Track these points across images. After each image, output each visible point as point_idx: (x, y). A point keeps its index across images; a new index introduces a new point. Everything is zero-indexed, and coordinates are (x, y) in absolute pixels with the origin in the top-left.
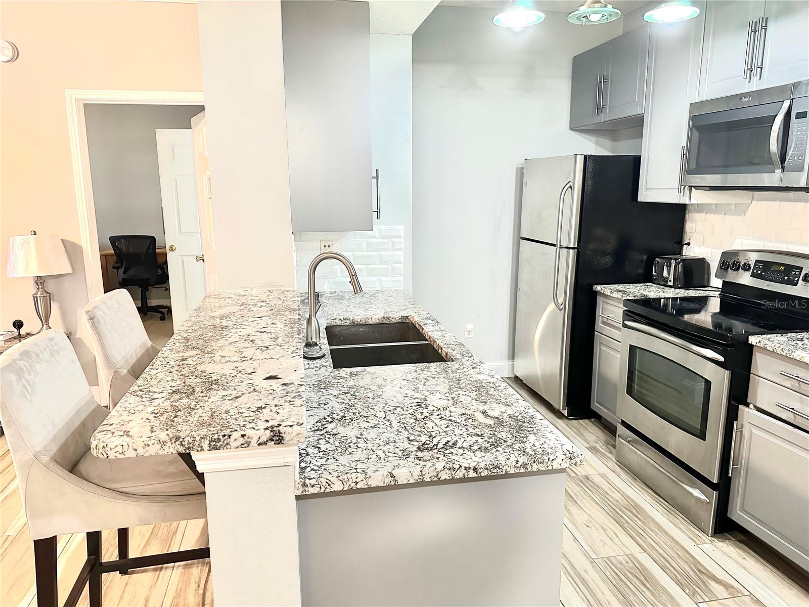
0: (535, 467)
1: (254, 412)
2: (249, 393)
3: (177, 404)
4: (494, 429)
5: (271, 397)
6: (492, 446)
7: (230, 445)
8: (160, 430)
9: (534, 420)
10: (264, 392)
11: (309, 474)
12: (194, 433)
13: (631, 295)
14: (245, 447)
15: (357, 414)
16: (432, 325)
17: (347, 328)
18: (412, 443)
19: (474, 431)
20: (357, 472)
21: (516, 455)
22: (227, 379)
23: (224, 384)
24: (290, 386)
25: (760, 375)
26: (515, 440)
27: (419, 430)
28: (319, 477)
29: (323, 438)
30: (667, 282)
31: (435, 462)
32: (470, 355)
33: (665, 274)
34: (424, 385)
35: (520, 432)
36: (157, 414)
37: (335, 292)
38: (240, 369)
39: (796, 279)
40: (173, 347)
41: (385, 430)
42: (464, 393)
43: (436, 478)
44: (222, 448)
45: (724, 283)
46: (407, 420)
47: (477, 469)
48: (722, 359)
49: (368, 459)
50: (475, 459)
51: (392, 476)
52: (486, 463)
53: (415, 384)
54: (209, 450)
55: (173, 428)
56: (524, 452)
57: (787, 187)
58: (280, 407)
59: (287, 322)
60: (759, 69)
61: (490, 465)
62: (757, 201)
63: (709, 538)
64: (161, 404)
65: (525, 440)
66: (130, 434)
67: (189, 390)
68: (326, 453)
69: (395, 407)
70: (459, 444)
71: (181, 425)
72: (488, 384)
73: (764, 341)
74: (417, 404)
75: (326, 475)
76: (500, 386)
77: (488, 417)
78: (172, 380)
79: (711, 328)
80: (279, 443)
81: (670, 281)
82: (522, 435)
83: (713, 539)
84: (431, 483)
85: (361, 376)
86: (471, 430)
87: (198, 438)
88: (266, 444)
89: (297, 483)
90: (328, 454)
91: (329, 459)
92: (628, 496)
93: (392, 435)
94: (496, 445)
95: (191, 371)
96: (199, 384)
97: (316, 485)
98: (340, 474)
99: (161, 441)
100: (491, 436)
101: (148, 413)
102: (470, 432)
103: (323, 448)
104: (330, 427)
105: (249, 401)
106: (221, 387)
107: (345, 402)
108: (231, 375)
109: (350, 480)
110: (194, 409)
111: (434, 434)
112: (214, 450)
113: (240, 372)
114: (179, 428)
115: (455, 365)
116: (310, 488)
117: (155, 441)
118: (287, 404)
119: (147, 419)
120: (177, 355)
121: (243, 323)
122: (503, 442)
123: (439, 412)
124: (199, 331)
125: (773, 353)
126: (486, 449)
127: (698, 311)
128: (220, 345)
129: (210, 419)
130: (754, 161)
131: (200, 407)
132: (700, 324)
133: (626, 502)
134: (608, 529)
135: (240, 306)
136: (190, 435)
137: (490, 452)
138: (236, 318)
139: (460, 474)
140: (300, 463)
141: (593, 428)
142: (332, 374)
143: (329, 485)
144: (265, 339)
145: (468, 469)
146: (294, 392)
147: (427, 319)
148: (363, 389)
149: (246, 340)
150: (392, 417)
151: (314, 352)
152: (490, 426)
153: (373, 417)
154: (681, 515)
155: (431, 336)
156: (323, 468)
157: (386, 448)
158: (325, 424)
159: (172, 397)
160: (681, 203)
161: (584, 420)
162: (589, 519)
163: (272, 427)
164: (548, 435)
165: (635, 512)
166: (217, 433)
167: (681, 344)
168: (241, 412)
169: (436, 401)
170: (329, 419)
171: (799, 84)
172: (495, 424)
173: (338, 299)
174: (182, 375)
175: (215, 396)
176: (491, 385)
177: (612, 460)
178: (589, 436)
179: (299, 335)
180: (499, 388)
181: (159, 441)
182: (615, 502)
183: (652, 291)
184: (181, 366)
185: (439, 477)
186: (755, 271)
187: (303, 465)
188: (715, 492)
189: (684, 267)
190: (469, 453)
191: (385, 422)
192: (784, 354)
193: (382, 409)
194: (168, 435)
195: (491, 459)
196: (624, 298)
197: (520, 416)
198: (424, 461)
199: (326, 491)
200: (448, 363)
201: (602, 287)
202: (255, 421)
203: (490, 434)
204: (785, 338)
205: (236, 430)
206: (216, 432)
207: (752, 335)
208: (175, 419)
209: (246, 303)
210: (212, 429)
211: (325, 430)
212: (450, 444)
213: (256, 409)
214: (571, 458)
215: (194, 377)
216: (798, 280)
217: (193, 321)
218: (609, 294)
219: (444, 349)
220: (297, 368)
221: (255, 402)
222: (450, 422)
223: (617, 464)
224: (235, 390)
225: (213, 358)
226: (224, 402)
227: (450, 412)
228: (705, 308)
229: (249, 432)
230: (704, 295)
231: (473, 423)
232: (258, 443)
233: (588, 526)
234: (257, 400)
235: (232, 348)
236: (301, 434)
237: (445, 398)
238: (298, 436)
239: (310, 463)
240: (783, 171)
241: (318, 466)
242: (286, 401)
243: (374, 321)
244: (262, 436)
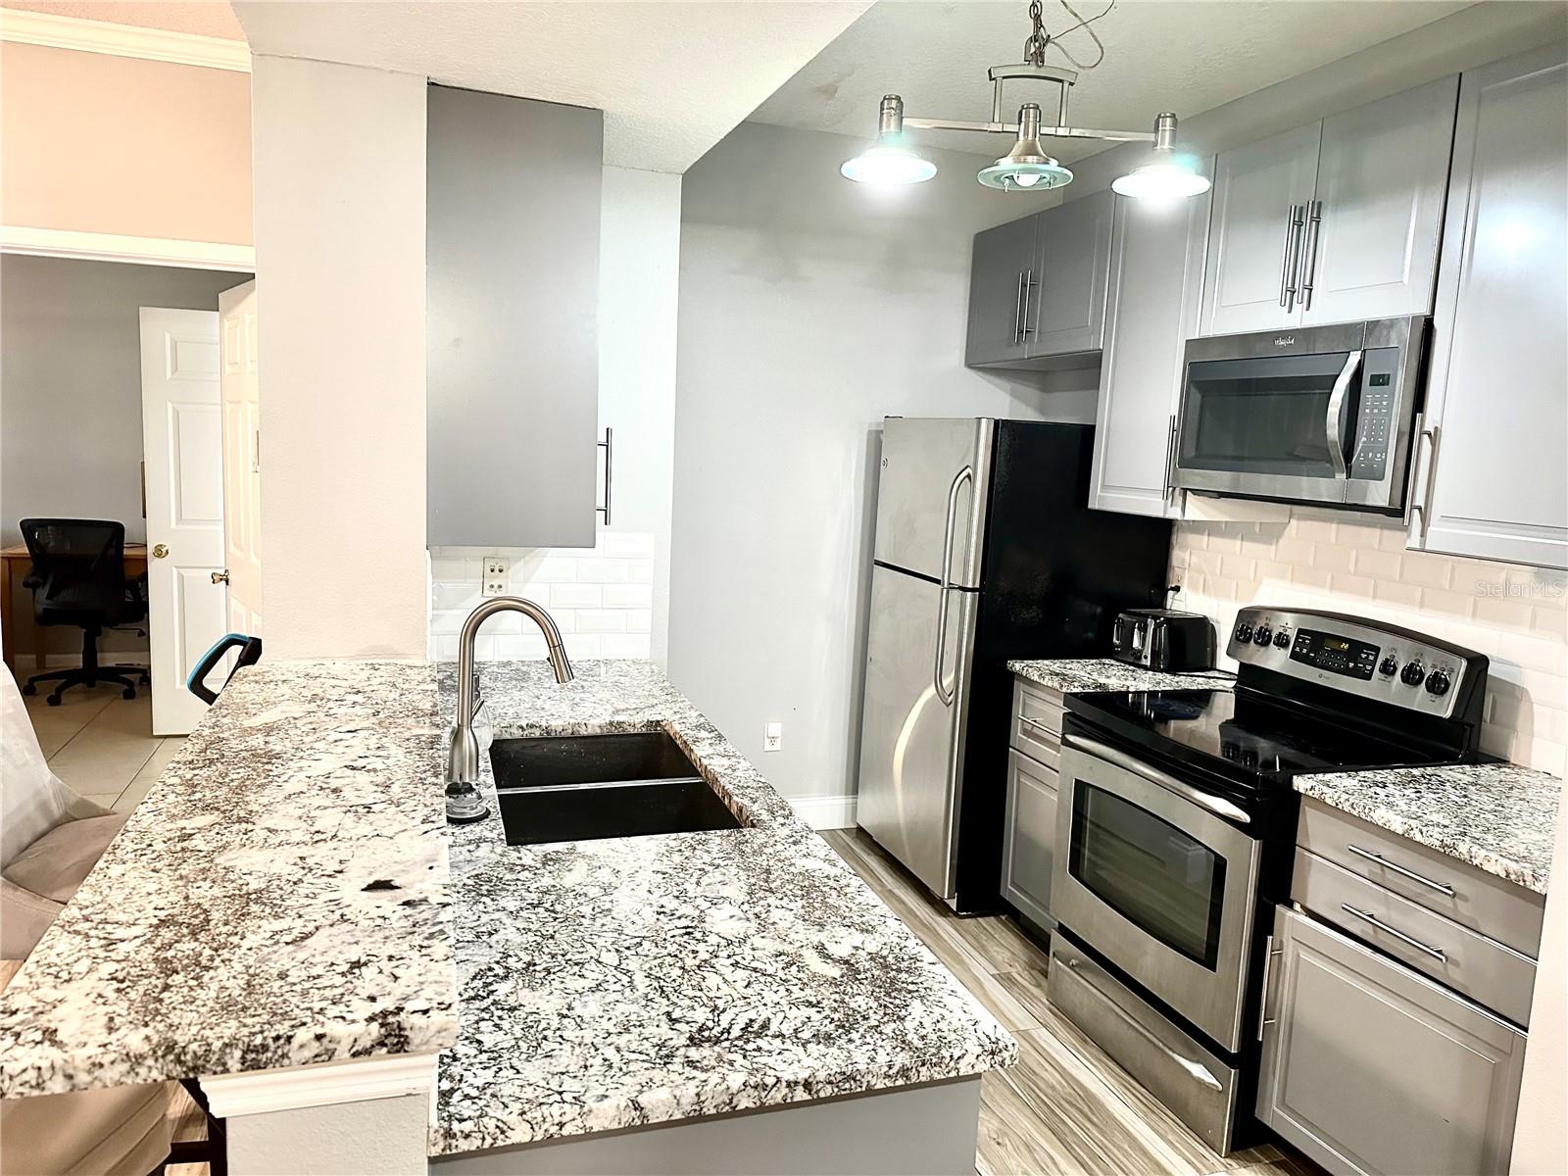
0: (925, 1074)
1: (343, 974)
2: (331, 925)
3: (170, 954)
4: (842, 988)
5: (379, 936)
6: (840, 1031)
7: (289, 1058)
8: (128, 1025)
9: (918, 964)
10: (364, 923)
11: (459, 1108)
12: (207, 1033)
13: (1076, 684)
14: (323, 1061)
15: (560, 958)
16: (710, 741)
17: (533, 743)
18: (677, 1026)
19: (802, 994)
20: (564, 1102)
21: (889, 1049)
22: (281, 889)
23: (275, 902)
24: (422, 908)
25: (1312, 849)
26: (885, 1014)
27: (691, 993)
28: (481, 1116)
29: (487, 1016)
30: (1140, 659)
31: (726, 1072)
32: (787, 812)
33: (1136, 644)
34: (698, 883)
35: (893, 994)
36: (122, 981)
37: (509, 663)
38: (310, 862)
39: (1368, 668)
40: (160, 805)
41: (618, 996)
42: (778, 903)
43: (727, 1108)
44: (271, 1065)
45: (1242, 666)
46: (665, 971)
47: (810, 1083)
48: (1246, 818)
49: (586, 1067)
50: (807, 1062)
51: (637, 1107)
52: (829, 1071)
53: (679, 881)
54: (242, 1071)
55: (159, 1018)
56: (904, 1042)
57: (1355, 504)
58: (401, 962)
59: (411, 744)
60: (1306, 291)
61: (837, 1075)
62: (1298, 519)
63: (1222, 1160)
64: (132, 954)
65: (903, 1013)
66: (60, 1037)
67: (196, 917)
68: (495, 1055)
69: (638, 940)
70: (774, 1028)
71: (178, 1012)
72: (826, 880)
73: (1321, 786)
74: (684, 931)
75: (495, 1111)
76: (848, 886)
77: (829, 961)
78: (159, 892)
79: (1217, 752)
80: (398, 1051)
81: (1146, 657)
82: (897, 1002)
83: (1229, 1161)
84: (719, 1116)
85: (568, 863)
86: (796, 992)
87: (217, 1045)
88: (370, 1053)
89: (432, 1131)
90: (500, 1056)
91: (501, 1069)
92: (1071, 1075)
93: (635, 1008)
94: (846, 1027)
95: (201, 866)
96: (219, 901)
97: (473, 1134)
98: (526, 1108)
99: (131, 1054)
100: (835, 1005)
101: (100, 979)
102: (794, 996)
103: (488, 1041)
104: (502, 989)
105: (332, 947)
106: (268, 910)
107: (534, 927)
108: (289, 878)
109: (549, 1119)
110: (207, 969)
111: (721, 1004)
112: (253, 1069)
113: (311, 870)
114: (174, 1019)
115: (759, 836)
116: (461, 1140)
117: (116, 1055)
118: (415, 954)
119: (100, 996)
120: (169, 826)
121: (315, 745)
122: (860, 1019)
123: (730, 950)
124: (219, 764)
125: (1335, 811)
126: (828, 1037)
127: (1194, 717)
128: (265, 801)
129: (244, 993)
130: (1296, 453)
131: (223, 961)
132: (1194, 745)
133: (1069, 1090)
134: (1037, 1148)
135: (310, 702)
136: (199, 1037)
137: (838, 1043)
138: (299, 732)
139: (777, 1096)
140: (440, 1081)
141: (1003, 934)
142: (505, 860)
143: (503, 1132)
144: (362, 786)
145: (792, 1085)
146: (430, 922)
147: (699, 727)
148: (571, 895)
149: (322, 789)
150: (633, 964)
151: (469, 807)
152: (833, 982)
153: (593, 966)
154: (1171, 1115)
155: (709, 768)
156: (489, 1091)
157: (622, 1041)
158: (491, 984)
159: (157, 936)
160: (1167, 516)
161: (987, 919)
162: (1001, 1127)
163: (385, 1014)
164: (947, 1000)
165: (1086, 1110)
166: (262, 1032)
167: (1171, 786)
168: (315, 974)
169: (723, 922)
170: (500, 971)
171: (1375, 326)
172: (842, 977)
173: (516, 680)
174: (181, 877)
175: (258, 932)
176: (831, 883)
177: (1040, 1001)
178: (998, 952)
179: (436, 777)
180: (848, 890)
181: (127, 1055)
182: (1049, 1091)
183: (1115, 677)
184: (180, 855)
185: (733, 1105)
186: (1298, 649)
187: (446, 1085)
188: (1233, 1071)
189: (1169, 631)
190: (794, 1048)
191: (619, 976)
192: (1355, 813)
193: (613, 943)
194: (147, 1038)
195: (839, 1062)
196: (1064, 690)
197: (890, 956)
198: (704, 1070)
199: (495, 1145)
200: (745, 831)
201: (1023, 665)
202: (346, 998)
203: (835, 1001)
204: (1356, 782)
205: (304, 1024)
206: (257, 1028)
207: (1298, 774)
208: (165, 995)
209: (321, 695)
210: (249, 1021)
211: (492, 997)
212: (756, 1026)
213: (345, 967)
214: (993, 1053)
215: (208, 883)
216: (1373, 669)
217: (207, 738)
218: (1036, 678)
219: (735, 798)
220: (434, 861)
221: (345, 948)
222: (754, 975)
223: (1050, 1010)
224: (300, 916)
225: (250, 834)
226: (275, 948)
227: (754, 949)
228: (1208, 708)
229: (334, 1028)
230: (1207, 687)
231: (801, 975)
232: (352, 1052)
233: (998, 1144)
234: (350, 944)
235: (291, 808)
236: (446, 1030)
237: (742, 915)
238: (444, 1034)
239: (460, 1081)
240: (1349, 476)
241: (478, 1088)
242: (412, 947)
243: (590, 731)
244: (361, 1035)
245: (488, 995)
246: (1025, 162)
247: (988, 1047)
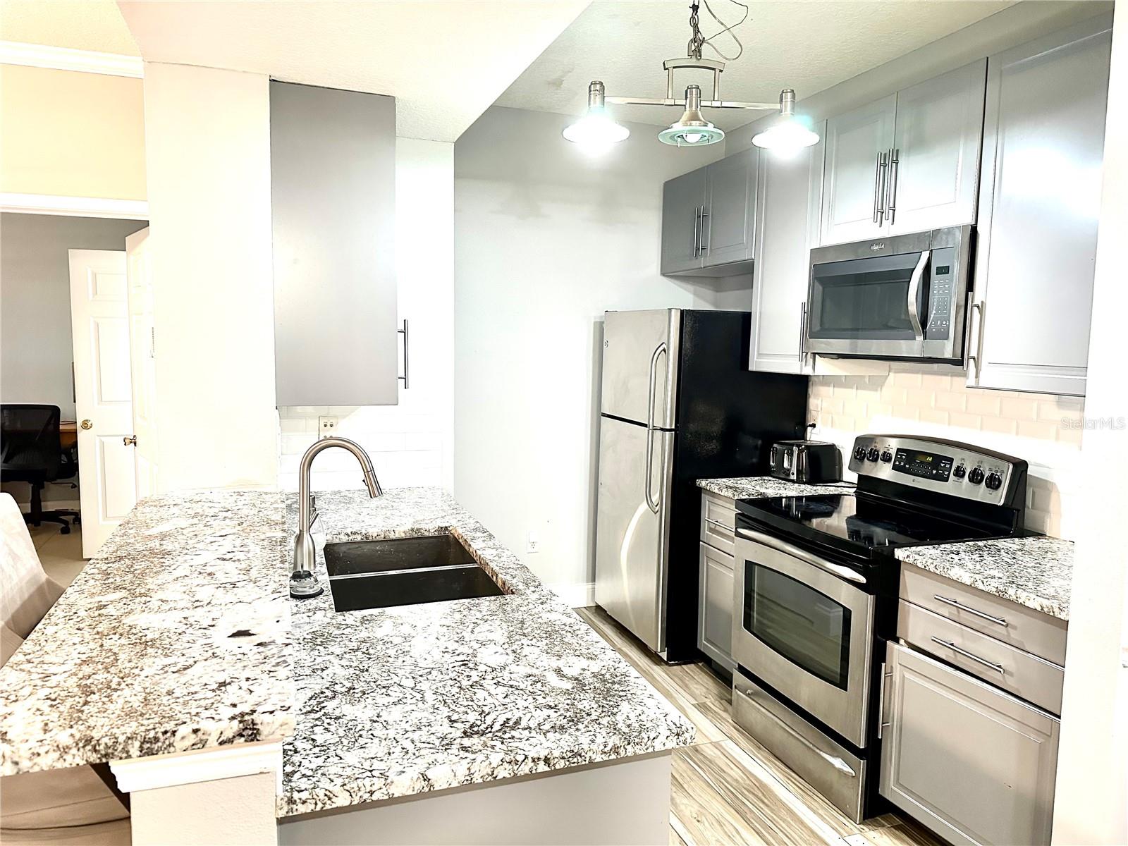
0: (630, 750)
1: (213, 691)
2: (206, 660)
3: (88, 682)
4: (573, 696)
5: (240, 665)
6: (571, 723)
7: (174, 746)
8: (59, 727)
9: (627, 678)
10: (228, 658)
11: (298, 784)
12: (115, 731)
13: (744, 493)
14: (199, 748)
15: (372, 684)
16: (483, 539)
17: (357, 546)
18: (455, 725)
19: (544, 701)
20: (373, 777)
21: (605, 734)
22: (170, 638)
23: (165, 646)
24: (270, 647)
25: (910, 600)
26: (603, 712)
27: (466, 703)
28: (314, 788)
29: (319, 723)
30: (789, 475)
31: (489, 753)
32: (537, 583)
33: (786, 465)
34: (472, 632)
35: (608, 699)
36: (55, 700)
37: (339, 492)
38: (191, 620)
39: (946, 473)
40: (83, 587)
41: (413, 707)
42: (529, 643)
43: (490, 778)
44: (161, 752)
45: (860, 477)
46: (447, 689)
47: (549, 759)
48: (863, 580)
49: (389, 754)
50: (546, 744)
51: (426, 779)
52: (562, 750)
53: (459, 631)
54: (140, 756)
55: (80, 722)
56: (615, 729)
57: (930, 358)
58: (255, 681)
59: (265, 543)
60: (891, 212)
61: (568, 753)
62: (895, 372)
63: (858, 826)
64: (62, 683)
65: (615, 710)
66: (8, 737)
67: (108, 657)
68: (325, 748)
69: (429, 670)
70: (524, 724)
71: (94, 718)
72: (563, 626)
73: (914, 555)
74: (461, 663)
75: (324, 783)
76: (579, 630)
77: (564, 679)
78: (82, 642)
79: (846, 537)
80: (252, 740)
81: (793, 474)
82: (611, 703)
83: (862, 826)
84: (484, 785)
85: (379, 622)
86: (540, 700)
87: (122, 739)
88: (233, 741)
89: (279, 799)
90: (328, 749)
91: (328, 757)
92: (750, 773)
93: (425, 714)
94: (575, 721)
95: (112, 625)
96: (125, 647)
97: (308, 801)
98: (346, 782)
99: (60, 746)
100: (568, 707)
101: (39, 699)
102: (538, 702)
103: (320, 739)
104: (330, 706)
105: (208, 673)
106: (160, 651)
107: (354, 665)
108: (176, 631)
109: (363, 789)
110: (116, 690)
111: (486, 709)
112: (148, 755)
113: (192, 625)
114: (91, 722)
115: (516, 599)
116: (300, 805)
117: (50, 747)
118: (265, 676)
119: (38, 710)
120: (89, 600)
121: (196, 545)
122: (585, 715)
123: (494, 674)
124: (126, 560)
125: (924, 571)
126: (562, 728)
127: (829, 514)
128: (159, 582)
129: (142, 705)
130: (889, 324)
131: (127, 685)
132: (831, 532)
133: (748, 782)
134: (726, 823)
135: (193, 517)
136: (109, 734)
137: (568, 731)
138: (185, 537)
139: (525, 769)
140: (284, 766)
141: (701, 676)
142: (334, 621)
143: (330, 799)
144: (231, 571)
145: (536, 760)
146: (276, 656)
147: (475, 530)
148: (381, 643)
149: (200, 573)
150: (424, 686)
151: (307, 587)
152: (567, 692)
153: (396, 688)
154: (820, 795)
155: (482, 556)
156: (320, 772)
157: (416, 736)
158: (323, 702)
159: (80, 670)
160: (803, 374)
161: (689, 666)
162: (700, 809)
163: (242, 715)
164: (647, 701)
165: (760, 795)
166: (154, 729)
167: (811, 560)
168: (193, 691)
169: (489, 657)
170: (329, 693)
171: (939, 233)
172: (573, 688)
173: (344, 502)
174: (98, 633)
175: (153, 663)
176: (567, 628)
177: (728, 722)
178: (696, 688)
179: (283, 563)
180: (578, 632)
181: (58, 746)
182: (734, 784)
183: (771, 488)
184: (97, 619)
185: (494, 776)
186: (897, 463)
187: (289, 769)
188: (862, 761)
189: (809, 455)
190: (538, 736)
191: (414, 694)
192: (938, 572)
193: (410, 673)
194: (72, 735)
195: (569, 744)
196: (736, 498)
197: (608, 674)
198: (473, 752)
199: (324, 809)
200: (507, 597)
201: (707, 482)
202: (215, 706)
203: (568, 704)
204: (938, 551)
205: (185, 723)
206: (151, 727)
207: (899, 547)
208: (85, 708)
209: (201, 513)
210: (145, 722)
211: (323, 711)
212: (511, 723)
213: (215, 686)
214: (678, 735)
215: (117, 636)
216: (949, 475)
217: (118, 543)
218: (716, 491)
219: (500, 576)
220: (280, 617)
221: (215, 674)
222: (511, 689)
223: (735, 728)
224: (183, 655)
225: (148, 604)
226: (165, 675)
227: (511, 673)
228: (839, 509)
229: (205, 725)
230: (836, 493)
231: (544, 689)
232: (219, 741)
233: (698, 821)
234: (218, 671)
235: (178, 585)
236: (287, 724)
237: (503, 651)
238: (283, 727)
239: (299, 766)
240: (925, 338)
241: (312, 770)
242: (263, 672)
243: (397, 536)
244: (225, 729)
245: (321, 709)
246: (691, 125)
247: (675, 730)
